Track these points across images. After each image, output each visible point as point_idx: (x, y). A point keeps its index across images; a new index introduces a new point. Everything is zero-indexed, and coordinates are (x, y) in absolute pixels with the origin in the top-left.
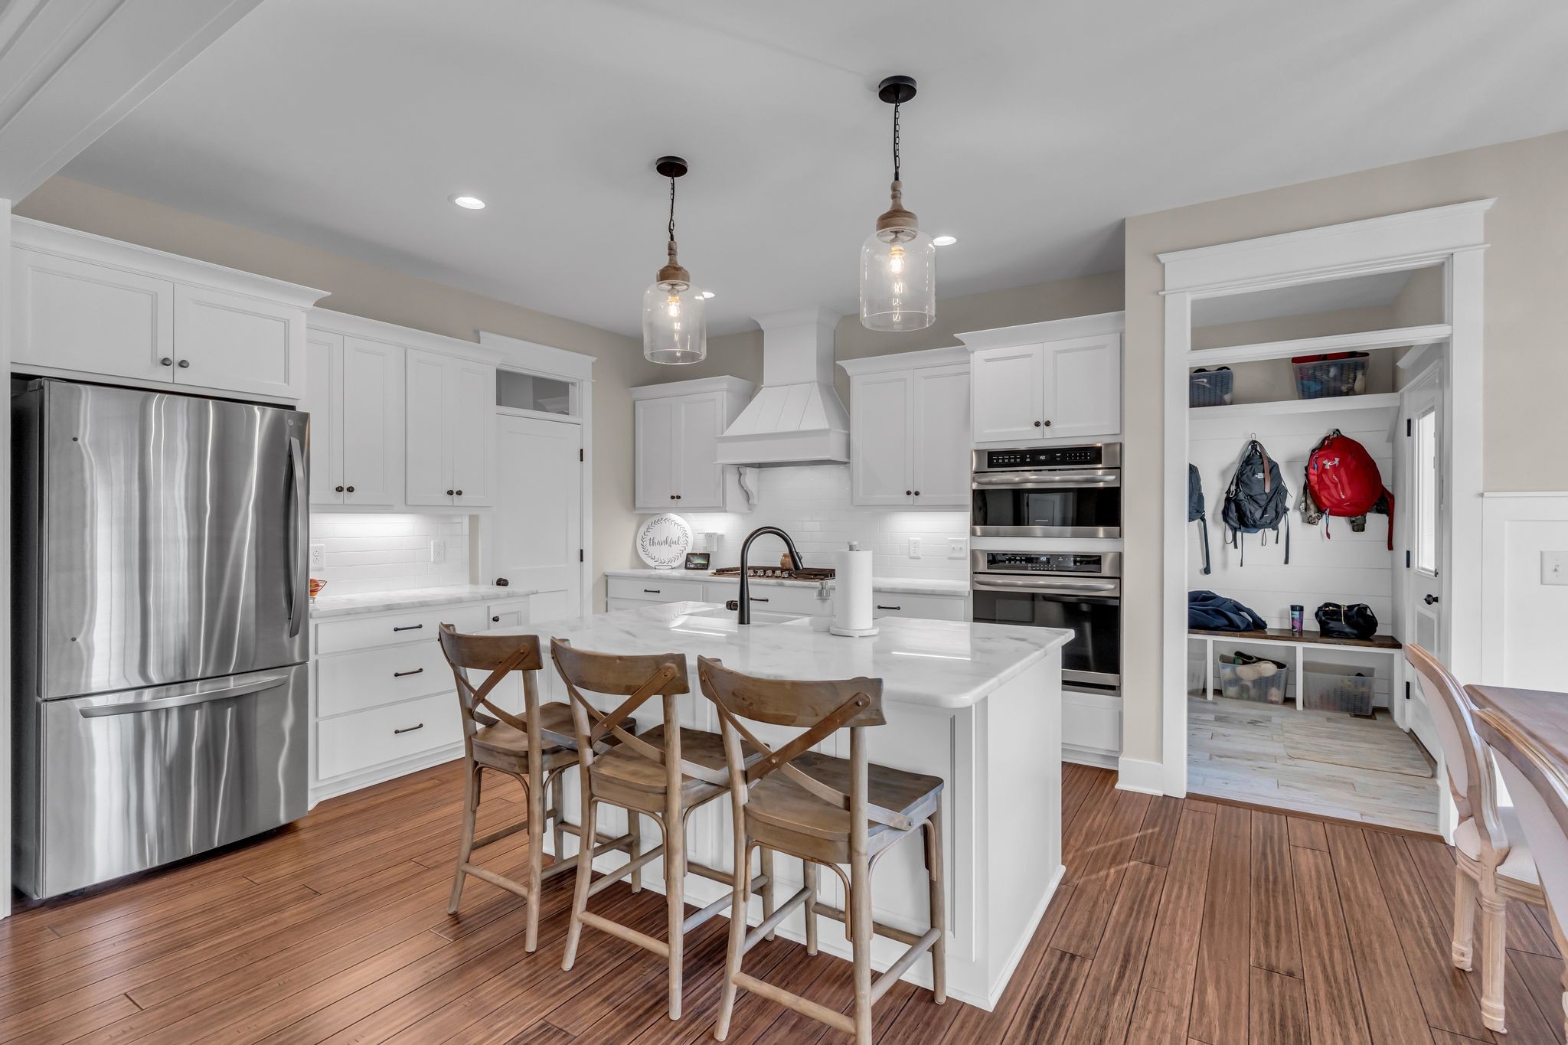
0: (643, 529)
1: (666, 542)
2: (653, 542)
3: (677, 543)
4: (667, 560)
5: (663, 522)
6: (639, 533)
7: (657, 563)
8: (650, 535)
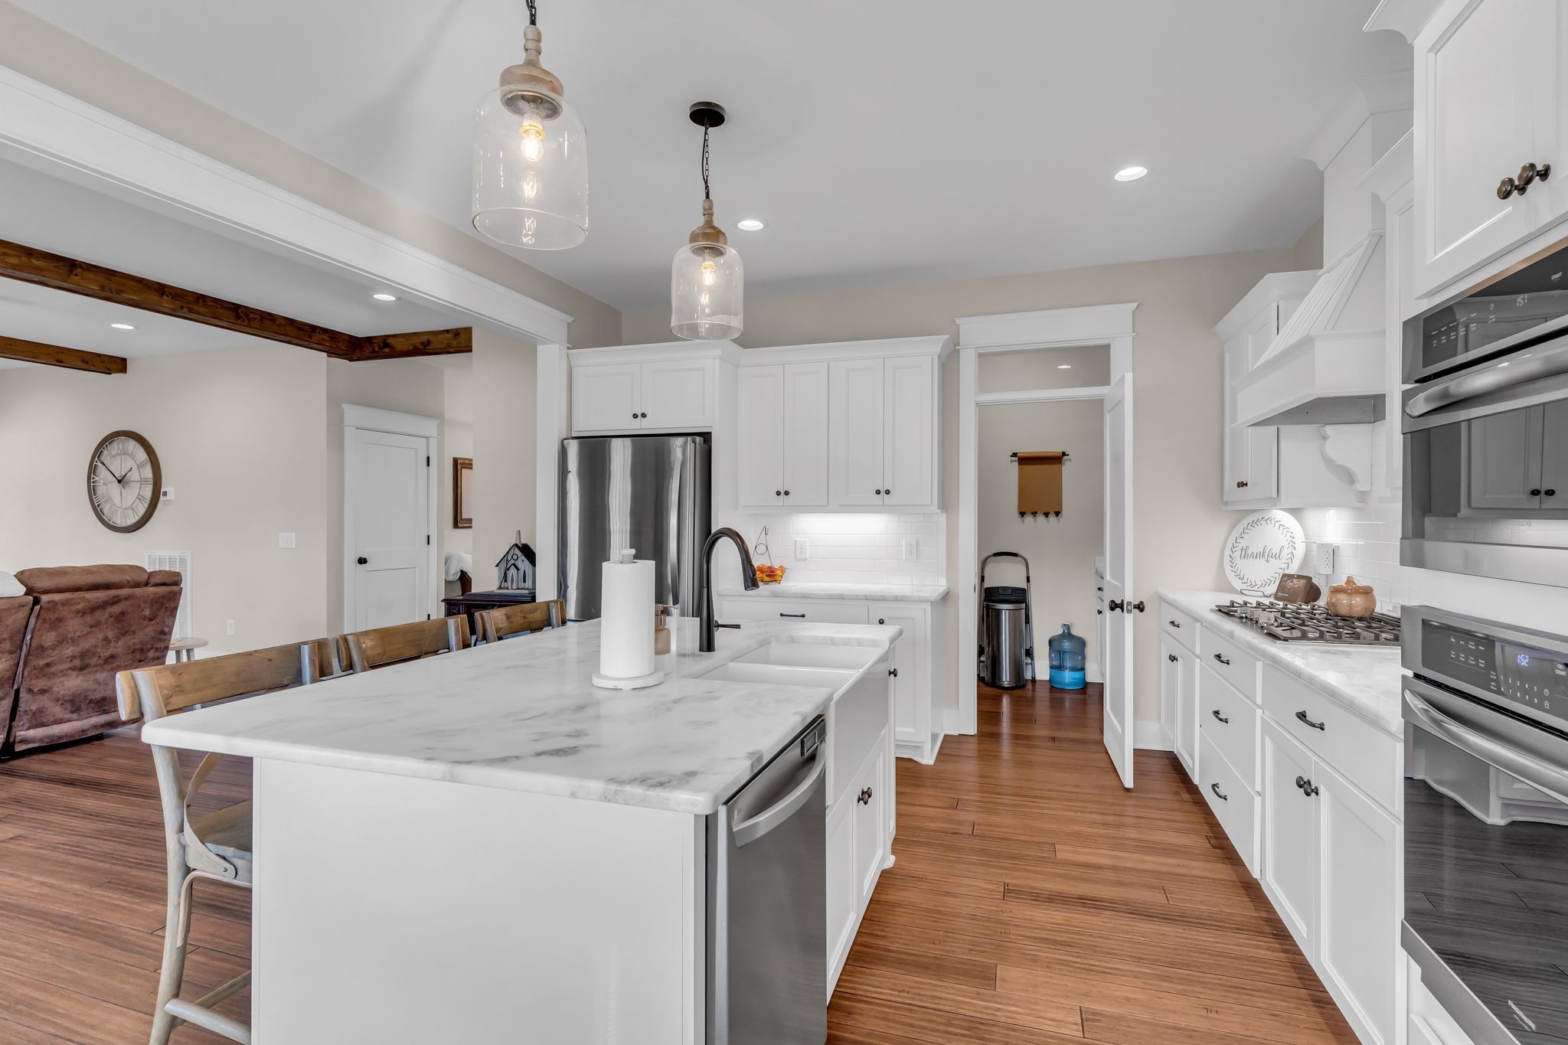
0: (1236, 533)
1: (1264, 555)
2: (1245, 554)
3: (1277, 556)
4: (1259, 583)
5: (1264, 523)
6: (1231, 537)
7: (1244, 586)
8: (1243, 544)
